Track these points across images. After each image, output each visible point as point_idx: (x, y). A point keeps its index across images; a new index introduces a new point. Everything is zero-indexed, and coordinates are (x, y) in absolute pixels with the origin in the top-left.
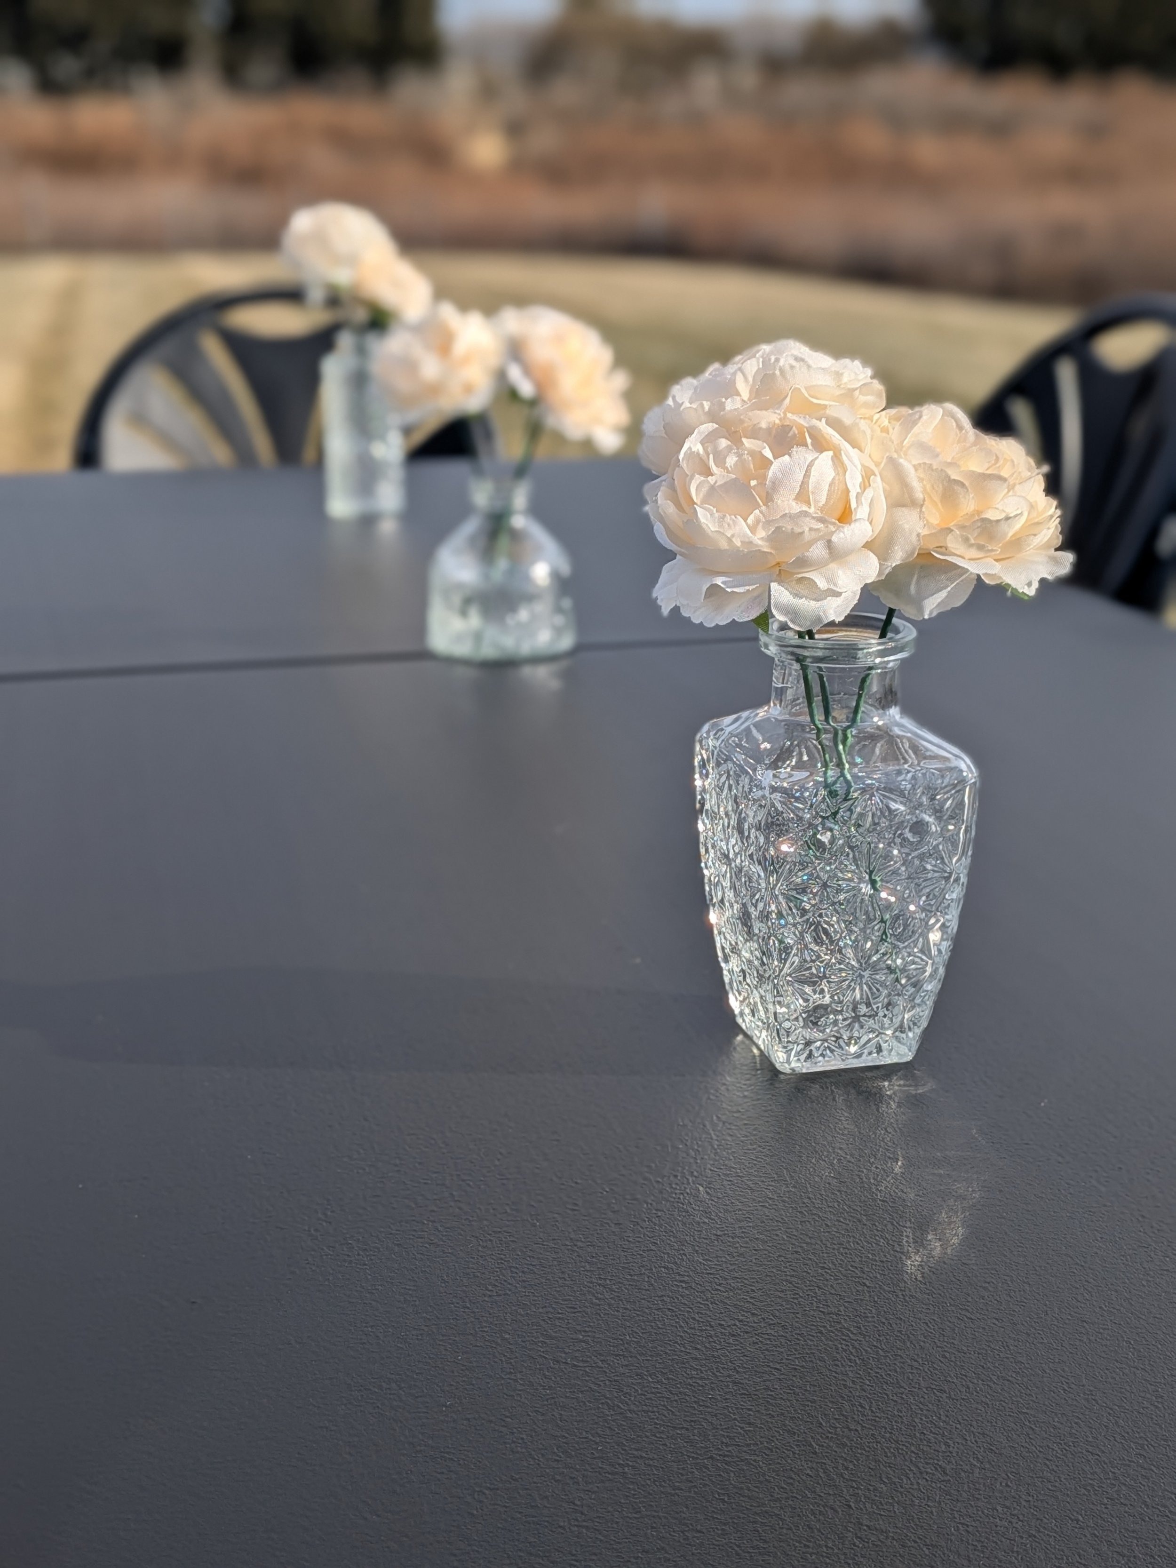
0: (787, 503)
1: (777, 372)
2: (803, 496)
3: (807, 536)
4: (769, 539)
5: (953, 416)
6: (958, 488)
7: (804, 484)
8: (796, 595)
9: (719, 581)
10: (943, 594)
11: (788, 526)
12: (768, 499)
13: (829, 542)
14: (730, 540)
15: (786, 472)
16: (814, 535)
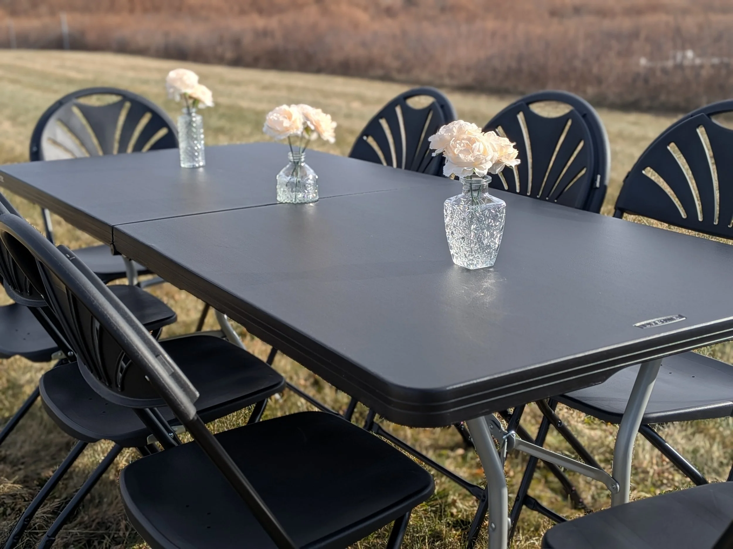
0: (476, 153)
1: (463, 127)
2: (479, 151)
3: (482, 158)
4: (474, 160)
5: (493, 134)
6: (503, 148)
7: (479, 149)
8: (480, 170)
9: (465, 168)
10: (500, 168)
11: (478, 157)
12: (473, 152)
13: (486, 159)
14: (467, 160)
15: (476, 146)
16: (483, 158)
